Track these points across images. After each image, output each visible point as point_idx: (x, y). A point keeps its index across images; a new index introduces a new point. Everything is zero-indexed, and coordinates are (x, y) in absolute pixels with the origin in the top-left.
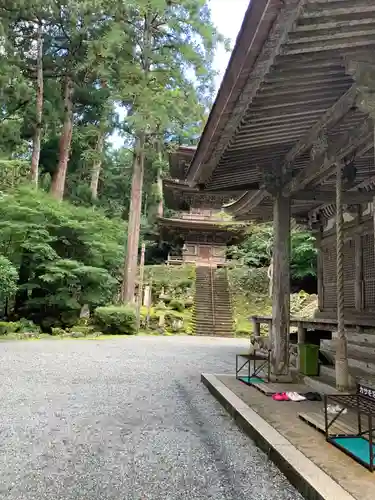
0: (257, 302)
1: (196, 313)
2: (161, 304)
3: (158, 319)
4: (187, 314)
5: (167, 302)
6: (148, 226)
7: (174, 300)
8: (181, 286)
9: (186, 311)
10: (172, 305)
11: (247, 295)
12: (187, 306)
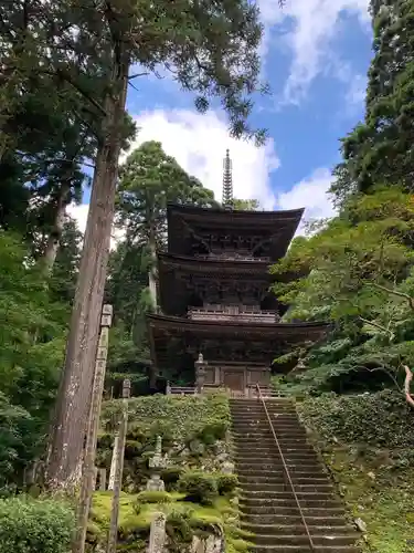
0: (395, 470)
1: (247, 508)
2: (155, 486)
3: (144, 533)
4: (225, 514)
5: (170, 479)
6: (133, 349)
7: (188, 472)
8: (201, 437)
9: (221, 503)
10: (182, 488)
11: (362, 454)
12: (225, 488)
